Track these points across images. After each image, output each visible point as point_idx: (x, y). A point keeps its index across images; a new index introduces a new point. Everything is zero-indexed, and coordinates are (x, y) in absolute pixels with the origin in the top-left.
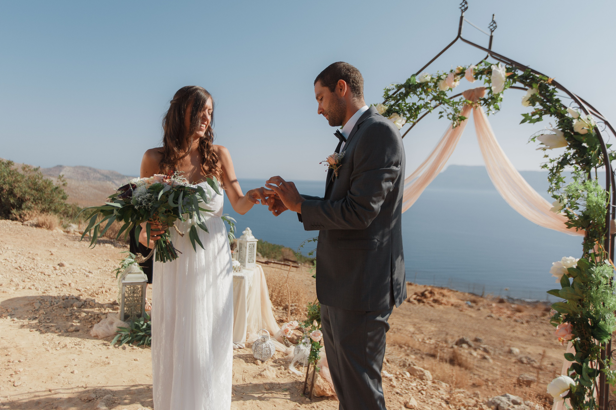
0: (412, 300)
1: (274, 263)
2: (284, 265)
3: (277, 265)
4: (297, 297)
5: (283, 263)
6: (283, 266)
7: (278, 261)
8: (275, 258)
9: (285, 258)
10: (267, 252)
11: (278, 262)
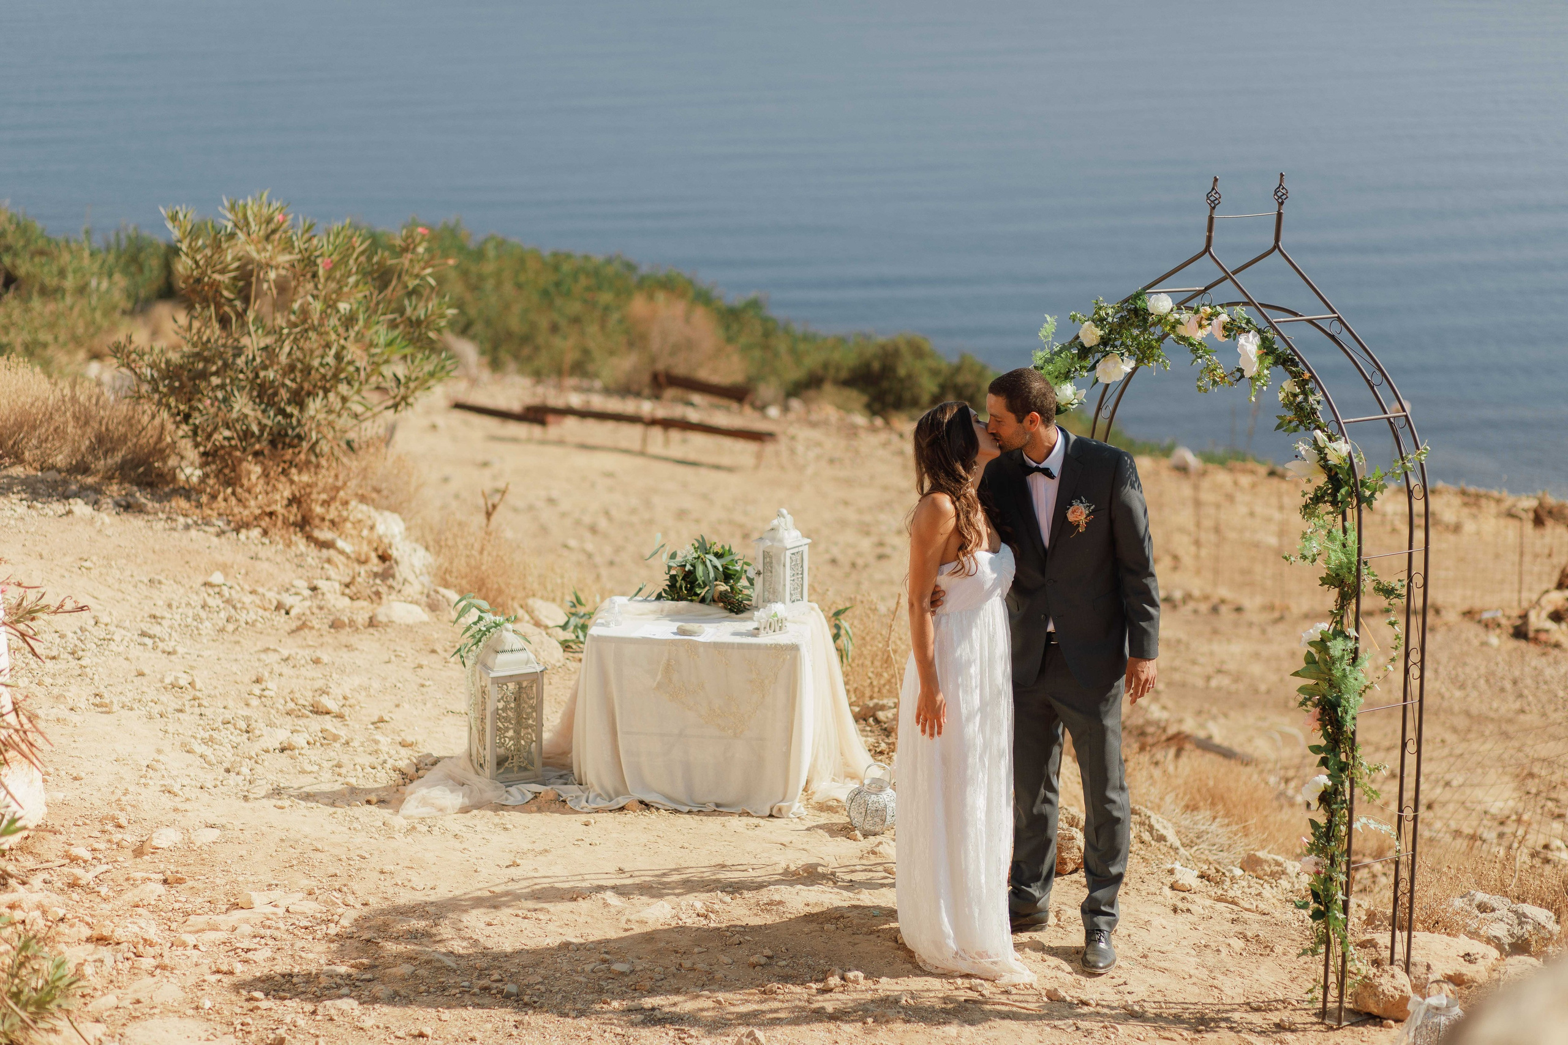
0: (1538, 620)
1: (584, 414)
2: (667, 424)
3: (610, 425)
4: (885, 675)
5: (647, 408)
6: (657, 433)
7: (607, 391)
8: (580, 368)
9: (660, 366)
10: (514, 323)
11: (614, 405)
